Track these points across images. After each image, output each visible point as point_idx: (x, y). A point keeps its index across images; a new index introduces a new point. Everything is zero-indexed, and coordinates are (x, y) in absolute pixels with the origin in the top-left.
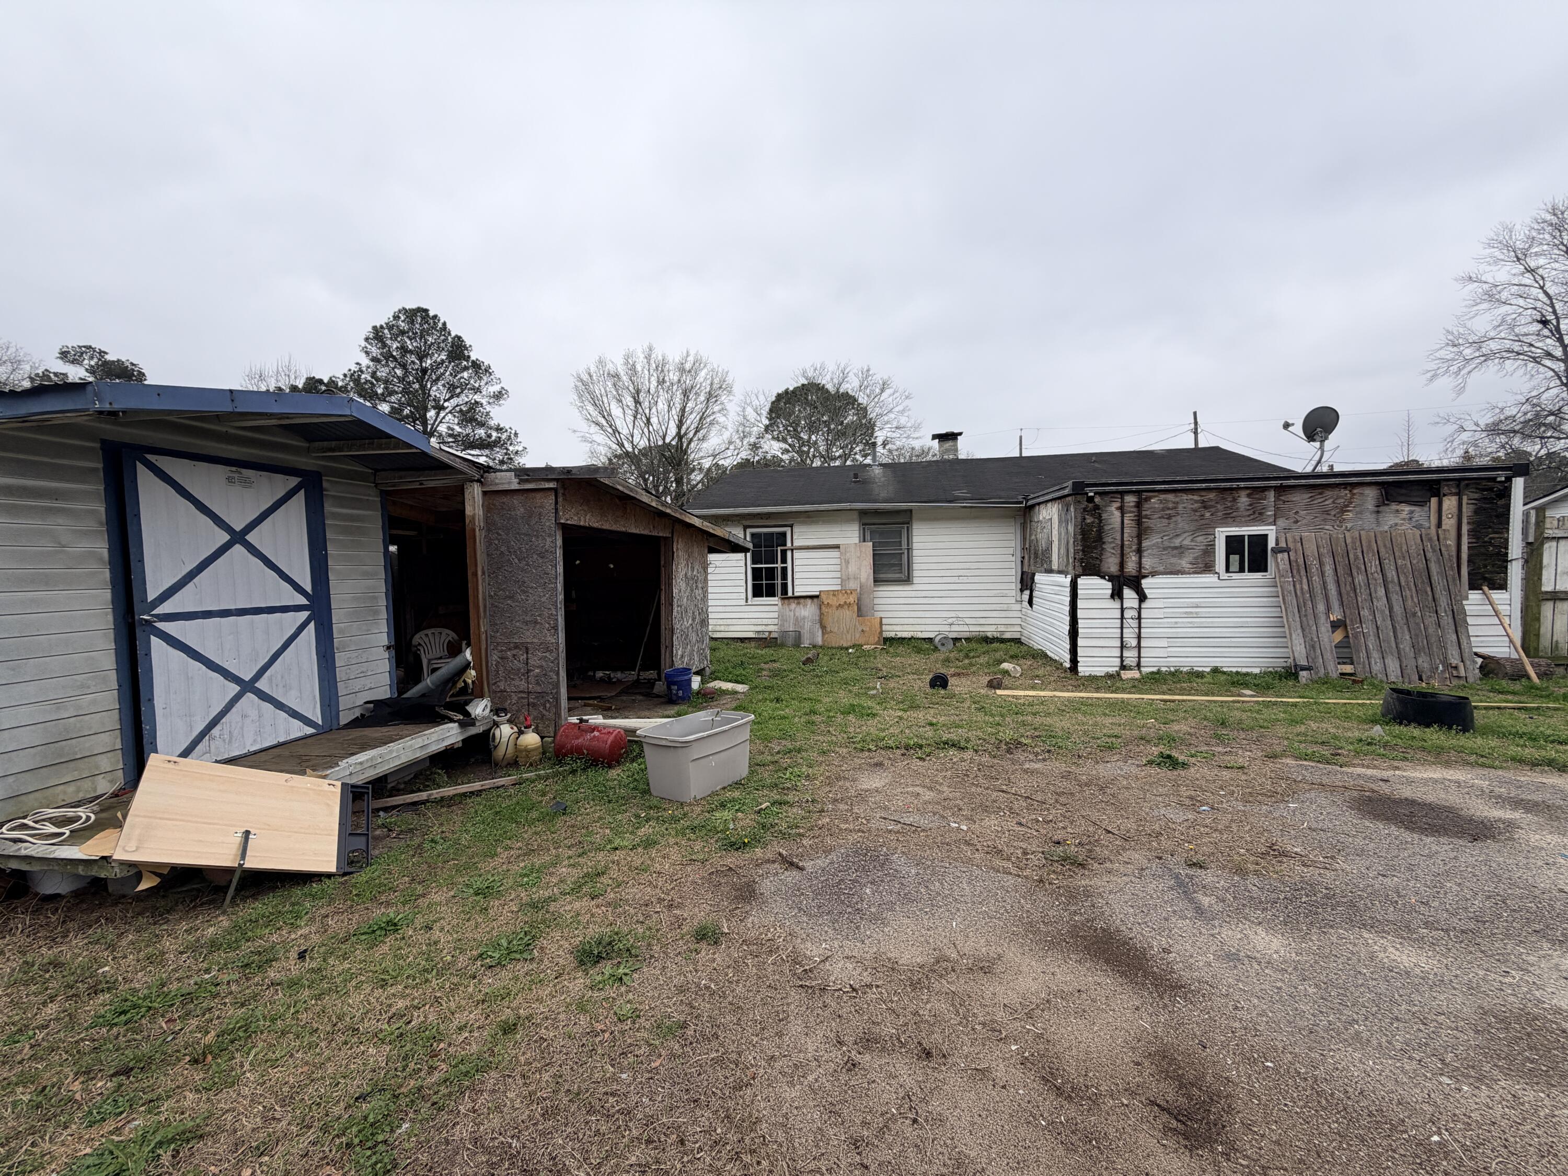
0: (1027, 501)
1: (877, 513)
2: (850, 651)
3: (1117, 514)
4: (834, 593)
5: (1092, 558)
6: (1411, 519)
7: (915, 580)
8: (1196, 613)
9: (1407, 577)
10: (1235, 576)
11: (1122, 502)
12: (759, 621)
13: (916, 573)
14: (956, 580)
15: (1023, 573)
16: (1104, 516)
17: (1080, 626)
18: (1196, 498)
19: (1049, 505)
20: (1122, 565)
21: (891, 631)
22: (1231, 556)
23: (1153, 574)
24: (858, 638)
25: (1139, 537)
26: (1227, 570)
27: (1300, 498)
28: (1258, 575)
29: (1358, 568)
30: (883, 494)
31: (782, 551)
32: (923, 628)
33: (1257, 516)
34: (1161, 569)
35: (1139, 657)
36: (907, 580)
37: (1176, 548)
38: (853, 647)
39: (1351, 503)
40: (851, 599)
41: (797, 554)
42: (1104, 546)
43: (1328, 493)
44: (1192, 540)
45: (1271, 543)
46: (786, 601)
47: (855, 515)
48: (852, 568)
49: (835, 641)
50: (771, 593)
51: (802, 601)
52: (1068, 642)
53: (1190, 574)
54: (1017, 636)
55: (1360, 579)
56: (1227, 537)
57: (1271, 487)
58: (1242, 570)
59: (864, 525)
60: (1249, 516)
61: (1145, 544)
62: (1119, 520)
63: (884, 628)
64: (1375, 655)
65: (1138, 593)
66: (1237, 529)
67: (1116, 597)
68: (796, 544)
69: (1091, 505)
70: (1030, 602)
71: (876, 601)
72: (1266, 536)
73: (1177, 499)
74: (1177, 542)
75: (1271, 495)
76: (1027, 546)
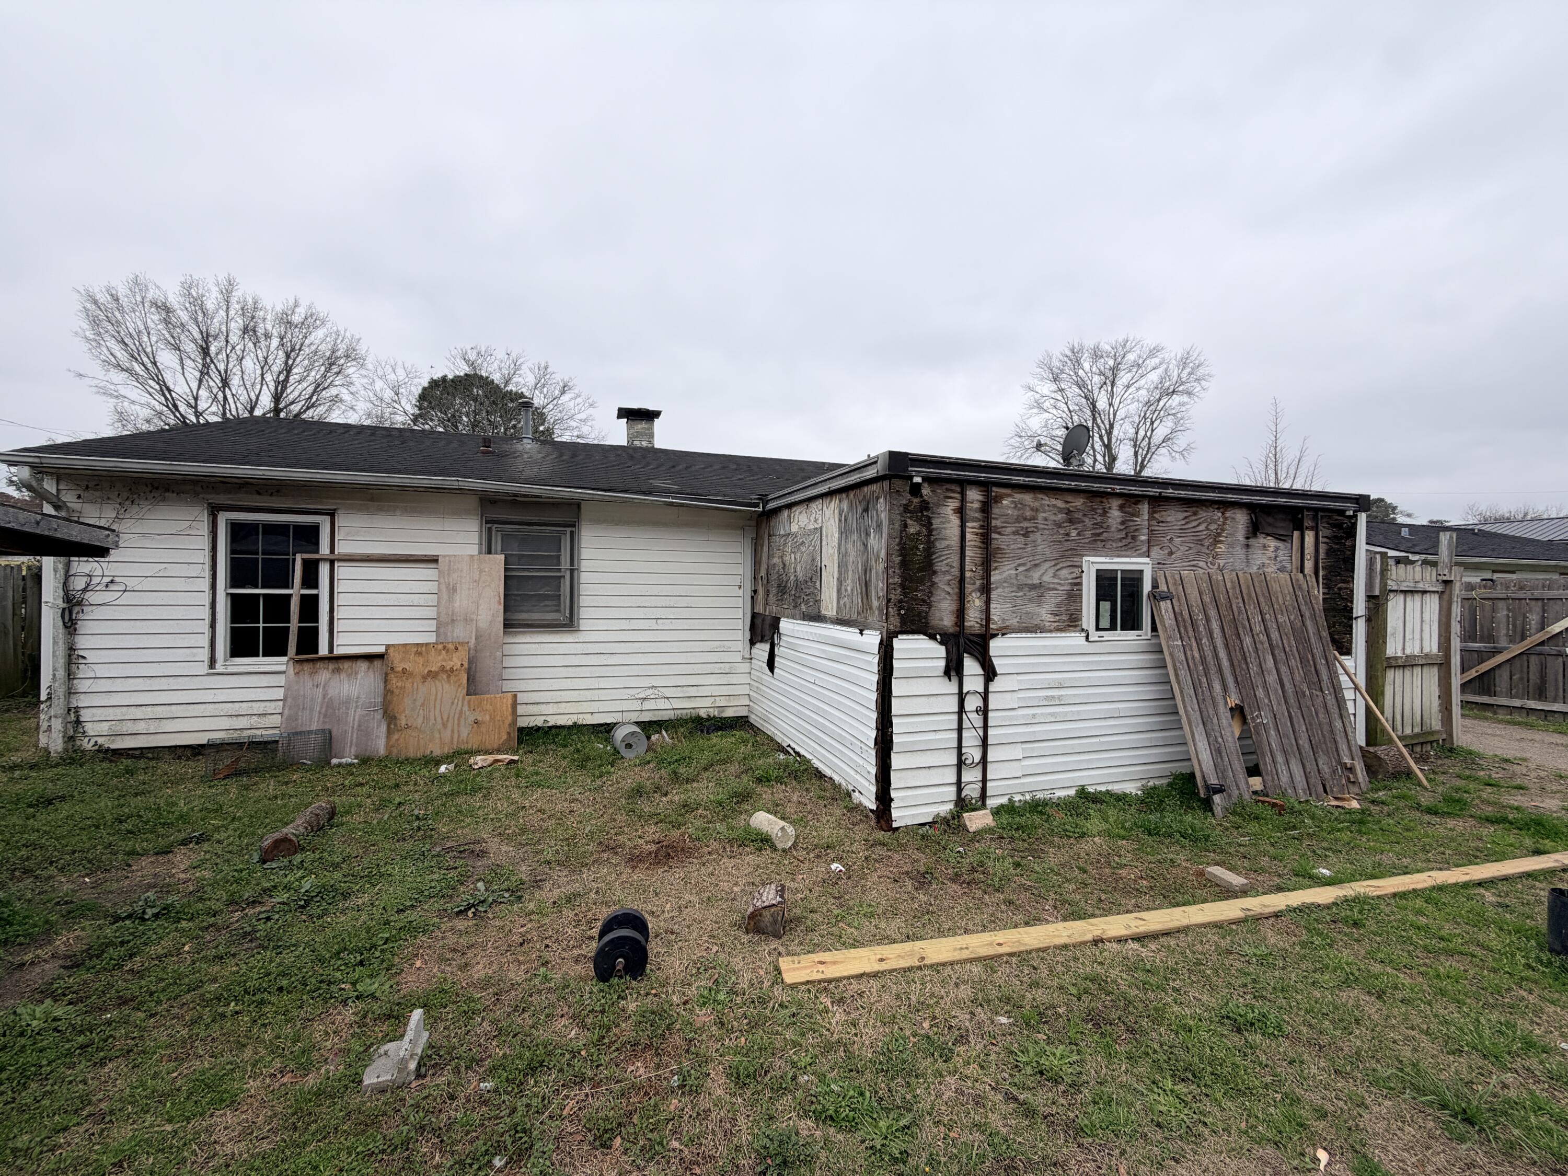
0: (766, 503)
1: (515, 501)
2: (443, 769)
3: (955, 520)
4: (420, 649)
5: (915, 599)
6: (1276, 557)
7: (583, 625)
8: (1060, 697)
9: (1288, 639)
10: (1107, 635)
11: (963, 500)
12: (244, 708)
13: (584, 613)
14: (652, 624)
15: (754, 616)
16: (936, 523)
17: (896, 729)
18: (1060, 504)
19: (815, 506)
20: (961, 613)
21: (531, 717)
22: (1102, 603)
23: (1004, 631)
24: (465, 736)
25: (987, 564)
26: (1098, 629)
27: (1174, 517)
28: (1131, 634)
29: (1244, 627)
30: (530, 472)
31: (305, 562)
32: (594, 707)
33: (1128, 543)
34: (1014, 622)
35: (984, 780)
36: (569, 623)
37: (1033, 587)
38: (447, 759)
39: (1223, 530)
40: (457, 661)
41: (342, 571)
42: (936, 579)
43: (1203, 514)
44: (1055, 576)
45: (1147, 587)
46: (307, 667)
47: (473, 502)
48: (461, 602)
49: (412, 746)
50: (276, 647)
51: (346, 665)
52: (873, 761)
53: (1051, 631)
54: (742, 712)
55: (1248, 641)
56: (1098, 571)
57: (1144, 496)
58: (1113, 627)
59: (489, 523)
60: (1121, 540)
61: (995, 577)
62: (956, 531)
63: (521, 710)
64: (1280, 759)
65: (983, 667)
66: (1108, 560)
67: (953, 674)
68: (342, 548)
69: (916, 501)
70: (771, 665)
71: (508, 662)
72: (1141, 571)
73: (1037, 504)
74: (1035, 576)
75: (1145, 508)
76: (763, 573)
